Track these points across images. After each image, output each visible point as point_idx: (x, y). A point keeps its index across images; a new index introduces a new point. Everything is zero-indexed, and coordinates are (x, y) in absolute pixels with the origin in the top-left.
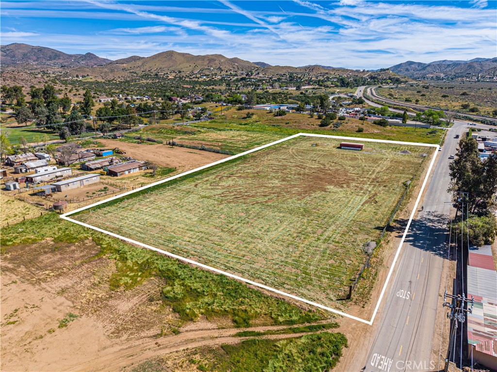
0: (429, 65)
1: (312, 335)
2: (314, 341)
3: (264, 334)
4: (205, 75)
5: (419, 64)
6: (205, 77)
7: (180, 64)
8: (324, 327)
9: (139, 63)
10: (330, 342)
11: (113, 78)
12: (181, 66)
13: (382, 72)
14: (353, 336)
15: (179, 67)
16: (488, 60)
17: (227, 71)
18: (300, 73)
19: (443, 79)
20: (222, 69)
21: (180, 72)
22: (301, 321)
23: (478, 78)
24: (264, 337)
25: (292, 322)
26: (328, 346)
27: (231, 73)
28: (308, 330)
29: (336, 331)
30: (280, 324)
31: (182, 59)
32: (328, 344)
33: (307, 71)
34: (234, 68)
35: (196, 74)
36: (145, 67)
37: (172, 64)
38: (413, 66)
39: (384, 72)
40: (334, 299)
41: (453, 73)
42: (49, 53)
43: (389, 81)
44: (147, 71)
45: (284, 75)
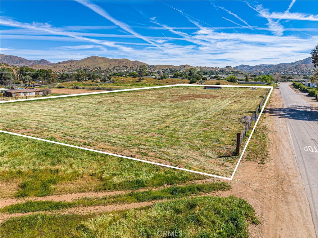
0: (254, 67)
1: (175, 203)
2: (179, 212)
3: (71, 205)
4: (117, 70)
5: (248, 66)
6: (116, 71)
7: (101, 63)
8: (200, 189)
9: (74, 63)
10: (217, 212)
11: (55, 71)
12: (101, 65)
13: (227, 68)
14: (262, 202)
15: (100, 66)
16: (288, 64)
17: (130, 68)
18: (177, 69)
19: (263, 74)
20: (128, 67)
21: (100, 68)
22: (155, 182)
23: (284, 73)
24: (67, 212)
25: (139, 184)
26: (213, 222)
27: (133, 69)
28: (169, 195)
29: (224, 195)
30: (115, 187)
31: (102, 61)
32: (214, 217)
33: (181, 68)
34: (135, 66)
35: (111, 69)
36: (78, 66)
37: (95, 64)
38: (244, 67)
39: (228, 68)
40: (213, 156)
41: (269, 71)
42: (16, 59)
43: (232, 73)
44: (79, 68)
45: (167, 70)
